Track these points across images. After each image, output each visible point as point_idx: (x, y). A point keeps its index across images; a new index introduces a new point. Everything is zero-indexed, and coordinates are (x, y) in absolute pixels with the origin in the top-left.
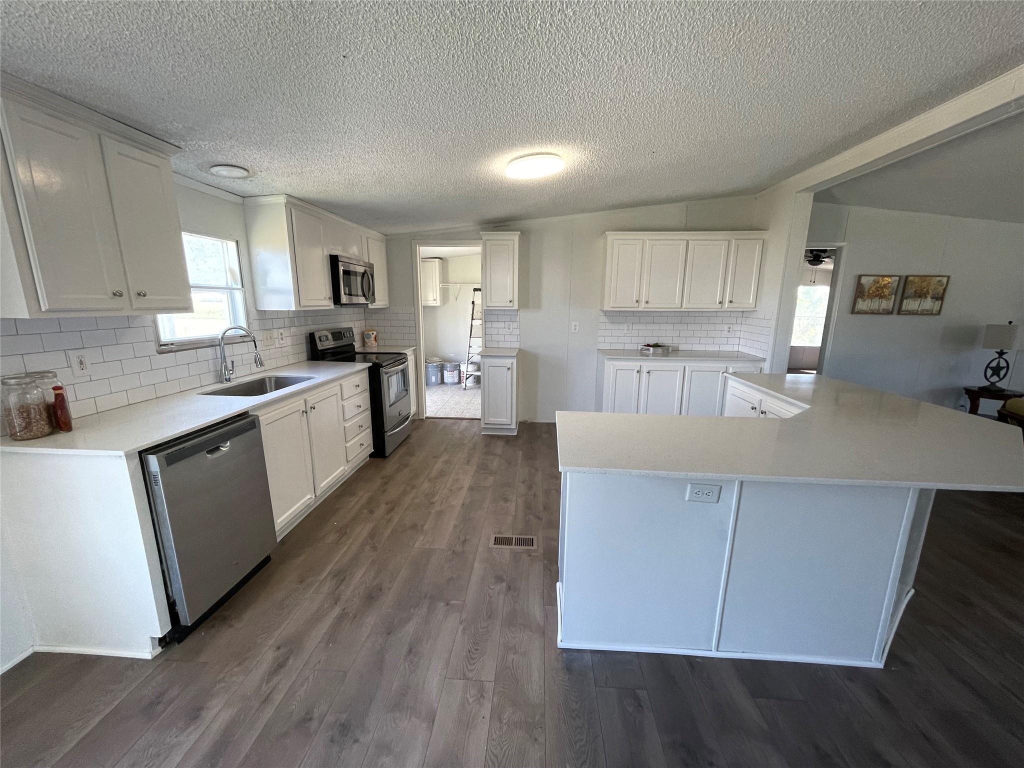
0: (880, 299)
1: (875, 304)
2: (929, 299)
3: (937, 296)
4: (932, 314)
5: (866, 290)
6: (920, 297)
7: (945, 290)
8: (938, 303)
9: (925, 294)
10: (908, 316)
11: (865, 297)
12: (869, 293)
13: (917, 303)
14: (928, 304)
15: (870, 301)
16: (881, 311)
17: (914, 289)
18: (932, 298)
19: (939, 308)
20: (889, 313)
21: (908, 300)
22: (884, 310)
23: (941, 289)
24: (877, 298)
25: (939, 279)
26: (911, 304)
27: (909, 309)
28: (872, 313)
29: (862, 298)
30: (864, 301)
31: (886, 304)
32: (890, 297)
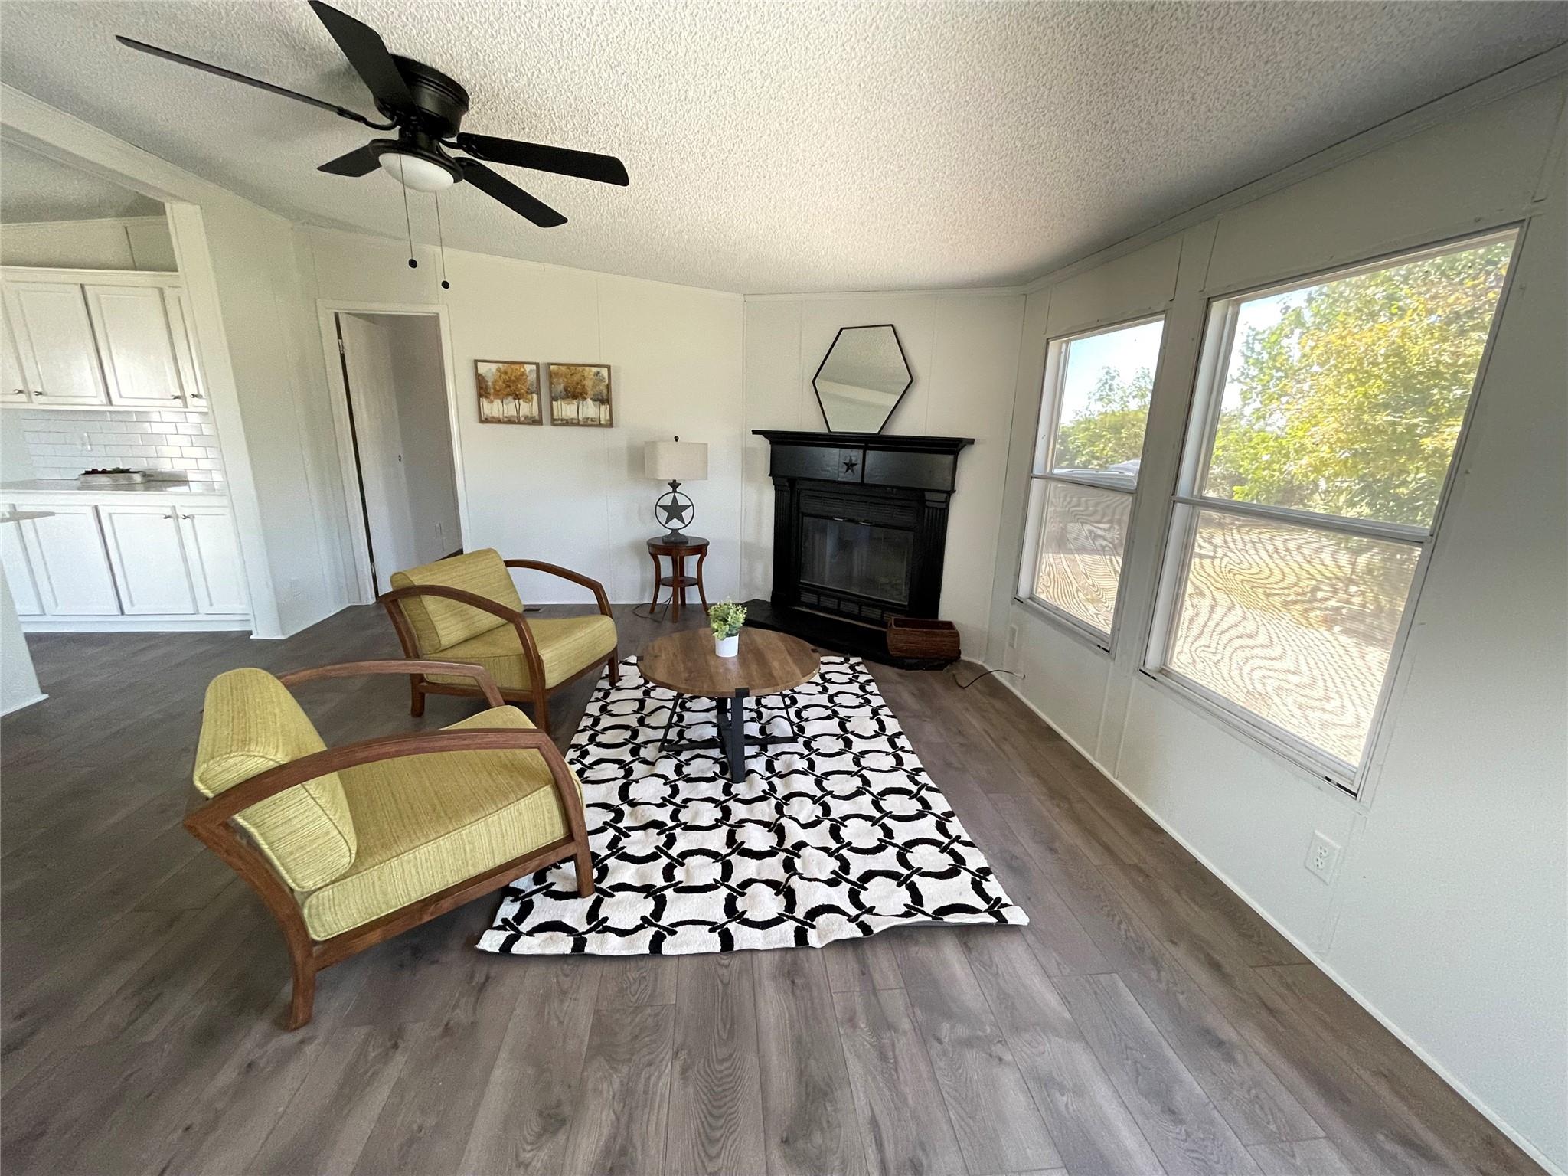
0: (515, 399)
1: (510, 408)
2: (589, 401)
3: (600, 397)
4: (600, 425)
5: (490, 384)
6: (575, 397)
7: (608, 387)
8: (604, 408)
9: (581, 394)
10: (565, 428)
11: (492, 397)
12: (495, 389)
13: (574, 407)
14: (590, 409)
15: (500, 404)
16: (522, 419)
17: (562, 385)
18: (594, 400)
19: (608, 417)
20: (536, 422)
21: (559, 402)
22: (526, 417)
23: (602, 387)
24: (510, 398)
25: (594, 370)
26: (567, 409)
27: (565, 418)
28: (510, 421)
29: (486, 397)
30: (492, 402)
31: (528, 408)
32: (530, 396)
